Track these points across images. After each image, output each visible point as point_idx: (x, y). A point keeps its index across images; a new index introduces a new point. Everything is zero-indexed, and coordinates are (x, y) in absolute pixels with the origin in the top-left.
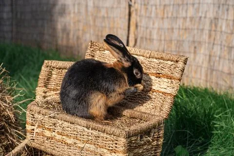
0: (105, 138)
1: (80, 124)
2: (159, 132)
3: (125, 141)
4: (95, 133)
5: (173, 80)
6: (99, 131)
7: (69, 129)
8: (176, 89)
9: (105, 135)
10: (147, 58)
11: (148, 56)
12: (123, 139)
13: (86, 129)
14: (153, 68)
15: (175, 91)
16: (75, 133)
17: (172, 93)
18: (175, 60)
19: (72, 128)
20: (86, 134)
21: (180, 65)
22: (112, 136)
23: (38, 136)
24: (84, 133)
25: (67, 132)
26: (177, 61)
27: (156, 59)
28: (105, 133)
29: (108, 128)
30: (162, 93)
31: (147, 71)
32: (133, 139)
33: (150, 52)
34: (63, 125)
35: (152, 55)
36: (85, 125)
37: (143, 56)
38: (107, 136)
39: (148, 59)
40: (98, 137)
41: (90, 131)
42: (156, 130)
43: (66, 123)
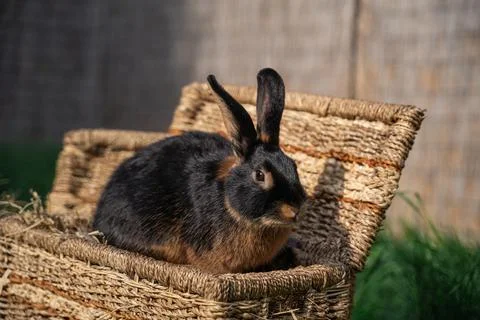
0: (170, 300)
1: (112, 264)
2: (332, 304)
3: (217, 307)
4: (146, 289)
5: (380, 169)
6: (156, 282)
7: (87, 280)
8: (385, 192)
9: (171, 294)
10: (320, 115)
11: (322, 110)
12: (212, 302)
13: (126, 279)
14: (333, 139)
15: (383, 196)
16: (100, 290)
17: (376, 201)
18: (388, 117)
19: (94, 276)
20: (126, 292)
21: (403, 128)
22: (187, 294)
23: (15, 306)
24: (121, 290)
25: (82, 289)
26: (394, 121)
27: (343, 116)
28: (171, 288)
29: (179, 273)
30: (352, 203)
31: (319, 149)
32: (244, 305)
33: (328, 100)
34: (75, 271)
35: (333, 107)
36: (124, 268)
37: (312, 112)
38: (175, 296)
39: (322, 119)
40: (155, 299)
41: (136, 283)
42: (323, 296)
43: (80, 265)
